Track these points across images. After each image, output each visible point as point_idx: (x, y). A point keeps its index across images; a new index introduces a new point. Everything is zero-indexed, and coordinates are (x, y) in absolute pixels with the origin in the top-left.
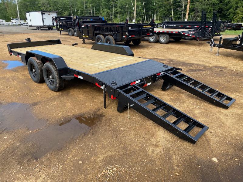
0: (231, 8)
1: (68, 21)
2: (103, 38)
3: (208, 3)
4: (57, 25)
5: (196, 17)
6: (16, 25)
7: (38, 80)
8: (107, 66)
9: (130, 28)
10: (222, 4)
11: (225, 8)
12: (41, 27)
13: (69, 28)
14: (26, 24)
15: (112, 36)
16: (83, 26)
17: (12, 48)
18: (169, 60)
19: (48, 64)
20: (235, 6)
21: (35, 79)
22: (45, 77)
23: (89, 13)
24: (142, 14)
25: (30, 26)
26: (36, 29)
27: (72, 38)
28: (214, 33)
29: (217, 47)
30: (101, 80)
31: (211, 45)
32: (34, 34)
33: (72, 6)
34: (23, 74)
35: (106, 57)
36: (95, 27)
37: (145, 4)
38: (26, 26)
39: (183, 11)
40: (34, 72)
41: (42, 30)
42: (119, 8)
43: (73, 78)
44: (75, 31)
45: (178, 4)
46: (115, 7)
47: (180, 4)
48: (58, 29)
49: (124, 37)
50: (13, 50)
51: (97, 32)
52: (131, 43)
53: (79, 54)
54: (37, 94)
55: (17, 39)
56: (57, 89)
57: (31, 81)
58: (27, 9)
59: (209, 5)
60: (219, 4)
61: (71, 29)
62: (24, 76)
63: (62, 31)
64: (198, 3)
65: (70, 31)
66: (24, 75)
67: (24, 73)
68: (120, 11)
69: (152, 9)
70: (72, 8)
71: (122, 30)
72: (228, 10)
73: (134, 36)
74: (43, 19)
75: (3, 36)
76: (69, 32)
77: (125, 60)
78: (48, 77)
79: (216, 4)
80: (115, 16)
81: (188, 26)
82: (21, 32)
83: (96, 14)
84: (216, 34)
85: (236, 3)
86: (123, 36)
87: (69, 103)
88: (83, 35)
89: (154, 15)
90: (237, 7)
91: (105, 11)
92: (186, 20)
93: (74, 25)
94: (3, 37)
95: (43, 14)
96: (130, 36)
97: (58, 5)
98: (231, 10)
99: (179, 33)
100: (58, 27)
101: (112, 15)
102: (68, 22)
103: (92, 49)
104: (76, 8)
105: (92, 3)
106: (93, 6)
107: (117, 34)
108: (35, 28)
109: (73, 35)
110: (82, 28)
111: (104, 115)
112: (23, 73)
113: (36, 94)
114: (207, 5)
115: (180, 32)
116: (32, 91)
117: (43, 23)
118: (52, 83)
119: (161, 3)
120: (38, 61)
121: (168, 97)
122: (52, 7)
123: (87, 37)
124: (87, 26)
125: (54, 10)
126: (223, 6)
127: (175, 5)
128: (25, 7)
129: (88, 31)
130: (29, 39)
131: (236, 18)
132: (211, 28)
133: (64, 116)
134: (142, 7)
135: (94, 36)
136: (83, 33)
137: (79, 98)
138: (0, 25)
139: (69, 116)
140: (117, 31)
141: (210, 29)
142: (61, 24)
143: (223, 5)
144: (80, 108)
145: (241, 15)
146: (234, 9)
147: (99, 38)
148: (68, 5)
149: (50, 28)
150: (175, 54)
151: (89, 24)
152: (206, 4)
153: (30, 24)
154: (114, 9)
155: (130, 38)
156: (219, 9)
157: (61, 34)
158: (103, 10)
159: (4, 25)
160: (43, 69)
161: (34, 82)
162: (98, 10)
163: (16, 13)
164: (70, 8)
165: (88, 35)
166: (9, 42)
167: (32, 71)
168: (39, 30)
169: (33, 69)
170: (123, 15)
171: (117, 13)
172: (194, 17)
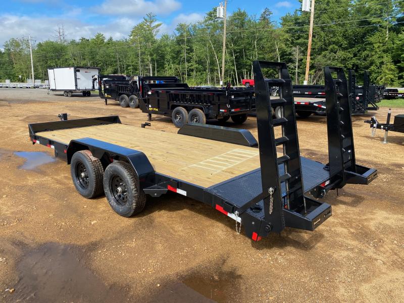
0: (372, 63)
1: (120, 82)
2: (185, 113)
3: (335, 57)
4: (100, 89)
5: (317, 78)
6: (27, 88)
7: (91, 193)
8: (224, 168)
9: (233, 97)
10: (357, 59)
11: (363, 64)
12: (71, 91)
13: (120, 94)
14: (44, 87)
15: (201, 109)
16: (150, 93)
17: (37, 132)
18: (307, 151)
19: (115, 165)
20: (378, 62)
21: (85, 192)
22: (108, 188)
23: (147, 69)
24: (232, 72)
25: (53, 90)
26: (63, 95)
27: (126, 111)
28: (367, 106)
29: (384, 129)
30: (227, 199)
31: (372, 126)
32: (61, 102)
33: (119, 58)
34: (57, 180)
35: (211, 148)
36: (172, 94)
37: (236, 57)
38: (46, 90)
39: (297, 69)
40: (82, 179)
41: (73, 96)
42: (194, 63)
43: (165, 193)
44: (131, 99)
45: (287, 57)
46: (189, 61)
47: (291, 58)
48: (101, 95)
49: (223, 111)
50: (38, 134)
51: (175, 103)
52: (230, 120)
53: (161, 144)
54: (92, 223)
55: (34, 112)
56: (132, 212)
57: (76, 194)
58: (47, 63)
59: (337, 60)
60: (352, 58)
61: (125, 96)
62: (60, 184)
63: (109, 98)
64: (320, 56)
65: (122, 99)
66: (58, 182)
67: (58, 178)
68: (197, 68)
69: (247, 66)
70: (120, 62)
71: (219, 100)
72: (367, 68)
73: (238, 110)
74: (76, 79)
75: (10, 106)
76: (121, 101)
77: (251, 157)
78: (113, 190)
79: (348, 58)
80: (189, 75)
81: (321, 93)
82: (38, 99)
83: (158, 71)
84: (370, 106)
85: (379, 57)
86: (221, 110)
87: (160, 245)
88: (150, 106)
89: (250, 74)
90: (382, 63)
91: (172, 67)
92: (305, 83)
93: (132, 91)
94: (9, 108)
95: (76, 71)
96: (233, 110)
97: (98, 57)
98: (372, 68)
99: (311, 104)
100: (103, 92)
101: (183, 74)
102: (120, 85)
103: (178, 133)
104: (126, 62)
105: (151, 55)
106: (153, 60)
107: (209, 106)
108: (62, 93)
109: (128, 106)
110: (148, 95)
111: (239, 273)
112: (56, 177)
113: (90, 224)
114: (334, 59)
115: (313, 104)
116: (81, 216)
117: (76, 86)
118: (121, 200)
119: (262, 56)
120: (94, 159)
121: (345, 231)
122: (87, 60)
123: (157, 110)
124: (157, 92)
125: (91, 65)
126: (359, 62)
127: (284, 59)
128: (43, 61)
129: (158, 100)
130: (65, 116)
131: (381, 79)
132: (359, 96)
133: (158, 276)
134: (232, 61)
135: (168, 108)
136: (149, 104)
137: (176, 232)
138: (1, 87)
139: (169, 275)
140: (210, 102)
141: (358, 98)
142: (107, 87)
143: (359, 59)
144: (186, 256)
145: (390, 76)
146: (377, 66)
147: (179, 113)
148: (114, 58)
149: (86, 94)
150: (311, 141)
151: (160, 90)
152: (332, 58)
153: (52, 87)
154: (186, 65)
155: (233, 112)
156: (353, 65)
157: (106, 104)
158: (169, 65)
159: (7, 87)
160: (104, 174)
161: (81, 197)
162: (160, 65)
163: (29, 68)
164: (116, 62)
165: (158, 108)
166: (20, 116)
167: (78, 175)
168: (67, 96)
169: (82, 172)
170: (201, 74)
171: (192, 70)
172: (315, 77)
